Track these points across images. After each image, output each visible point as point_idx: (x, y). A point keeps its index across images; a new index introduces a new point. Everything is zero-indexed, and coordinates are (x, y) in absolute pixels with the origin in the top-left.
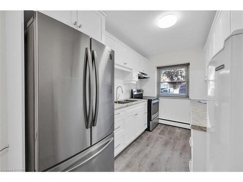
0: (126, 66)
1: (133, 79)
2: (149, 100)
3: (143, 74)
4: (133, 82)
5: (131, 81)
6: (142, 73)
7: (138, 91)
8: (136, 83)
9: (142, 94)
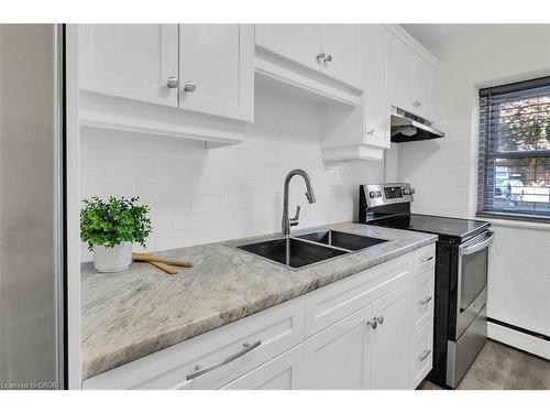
0: (325, 71)
1: (368, 140)
2: (442, 237)
3: (416, 118)
4: (363, 153)
5: (356, 146)
6: (408, 115)
7: (391, 192)
8: (379, 155)
9: (407, 205)
